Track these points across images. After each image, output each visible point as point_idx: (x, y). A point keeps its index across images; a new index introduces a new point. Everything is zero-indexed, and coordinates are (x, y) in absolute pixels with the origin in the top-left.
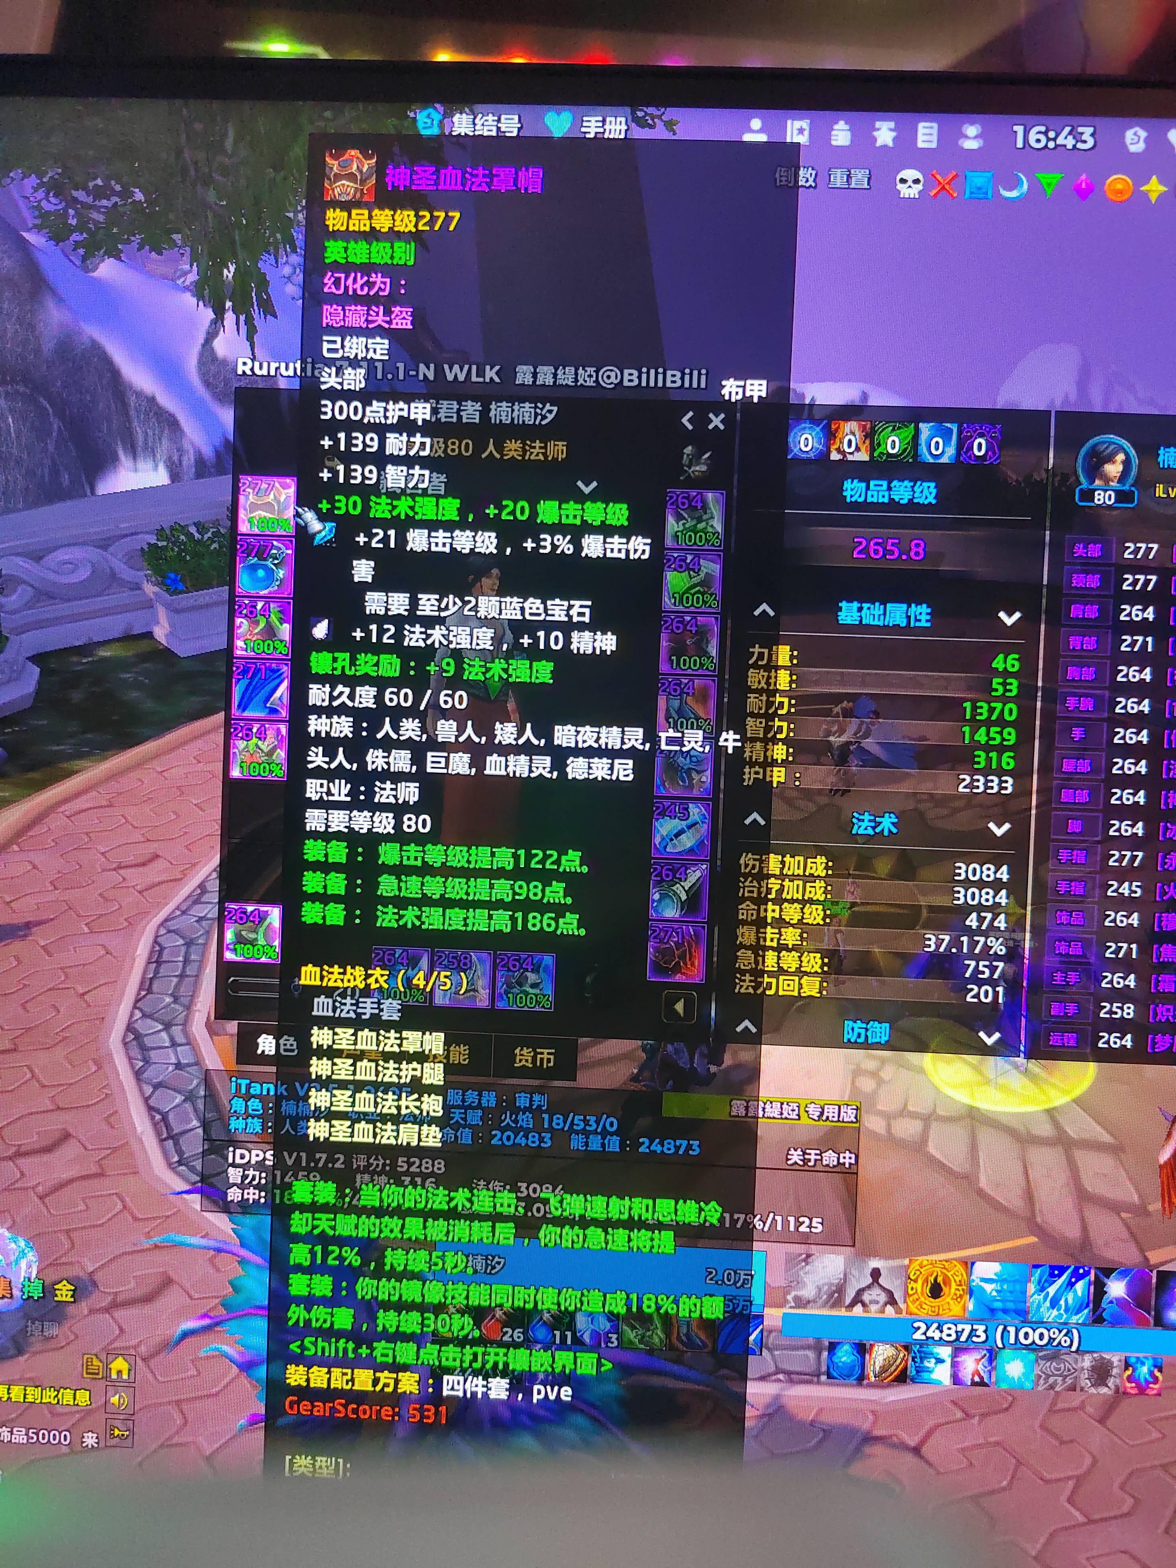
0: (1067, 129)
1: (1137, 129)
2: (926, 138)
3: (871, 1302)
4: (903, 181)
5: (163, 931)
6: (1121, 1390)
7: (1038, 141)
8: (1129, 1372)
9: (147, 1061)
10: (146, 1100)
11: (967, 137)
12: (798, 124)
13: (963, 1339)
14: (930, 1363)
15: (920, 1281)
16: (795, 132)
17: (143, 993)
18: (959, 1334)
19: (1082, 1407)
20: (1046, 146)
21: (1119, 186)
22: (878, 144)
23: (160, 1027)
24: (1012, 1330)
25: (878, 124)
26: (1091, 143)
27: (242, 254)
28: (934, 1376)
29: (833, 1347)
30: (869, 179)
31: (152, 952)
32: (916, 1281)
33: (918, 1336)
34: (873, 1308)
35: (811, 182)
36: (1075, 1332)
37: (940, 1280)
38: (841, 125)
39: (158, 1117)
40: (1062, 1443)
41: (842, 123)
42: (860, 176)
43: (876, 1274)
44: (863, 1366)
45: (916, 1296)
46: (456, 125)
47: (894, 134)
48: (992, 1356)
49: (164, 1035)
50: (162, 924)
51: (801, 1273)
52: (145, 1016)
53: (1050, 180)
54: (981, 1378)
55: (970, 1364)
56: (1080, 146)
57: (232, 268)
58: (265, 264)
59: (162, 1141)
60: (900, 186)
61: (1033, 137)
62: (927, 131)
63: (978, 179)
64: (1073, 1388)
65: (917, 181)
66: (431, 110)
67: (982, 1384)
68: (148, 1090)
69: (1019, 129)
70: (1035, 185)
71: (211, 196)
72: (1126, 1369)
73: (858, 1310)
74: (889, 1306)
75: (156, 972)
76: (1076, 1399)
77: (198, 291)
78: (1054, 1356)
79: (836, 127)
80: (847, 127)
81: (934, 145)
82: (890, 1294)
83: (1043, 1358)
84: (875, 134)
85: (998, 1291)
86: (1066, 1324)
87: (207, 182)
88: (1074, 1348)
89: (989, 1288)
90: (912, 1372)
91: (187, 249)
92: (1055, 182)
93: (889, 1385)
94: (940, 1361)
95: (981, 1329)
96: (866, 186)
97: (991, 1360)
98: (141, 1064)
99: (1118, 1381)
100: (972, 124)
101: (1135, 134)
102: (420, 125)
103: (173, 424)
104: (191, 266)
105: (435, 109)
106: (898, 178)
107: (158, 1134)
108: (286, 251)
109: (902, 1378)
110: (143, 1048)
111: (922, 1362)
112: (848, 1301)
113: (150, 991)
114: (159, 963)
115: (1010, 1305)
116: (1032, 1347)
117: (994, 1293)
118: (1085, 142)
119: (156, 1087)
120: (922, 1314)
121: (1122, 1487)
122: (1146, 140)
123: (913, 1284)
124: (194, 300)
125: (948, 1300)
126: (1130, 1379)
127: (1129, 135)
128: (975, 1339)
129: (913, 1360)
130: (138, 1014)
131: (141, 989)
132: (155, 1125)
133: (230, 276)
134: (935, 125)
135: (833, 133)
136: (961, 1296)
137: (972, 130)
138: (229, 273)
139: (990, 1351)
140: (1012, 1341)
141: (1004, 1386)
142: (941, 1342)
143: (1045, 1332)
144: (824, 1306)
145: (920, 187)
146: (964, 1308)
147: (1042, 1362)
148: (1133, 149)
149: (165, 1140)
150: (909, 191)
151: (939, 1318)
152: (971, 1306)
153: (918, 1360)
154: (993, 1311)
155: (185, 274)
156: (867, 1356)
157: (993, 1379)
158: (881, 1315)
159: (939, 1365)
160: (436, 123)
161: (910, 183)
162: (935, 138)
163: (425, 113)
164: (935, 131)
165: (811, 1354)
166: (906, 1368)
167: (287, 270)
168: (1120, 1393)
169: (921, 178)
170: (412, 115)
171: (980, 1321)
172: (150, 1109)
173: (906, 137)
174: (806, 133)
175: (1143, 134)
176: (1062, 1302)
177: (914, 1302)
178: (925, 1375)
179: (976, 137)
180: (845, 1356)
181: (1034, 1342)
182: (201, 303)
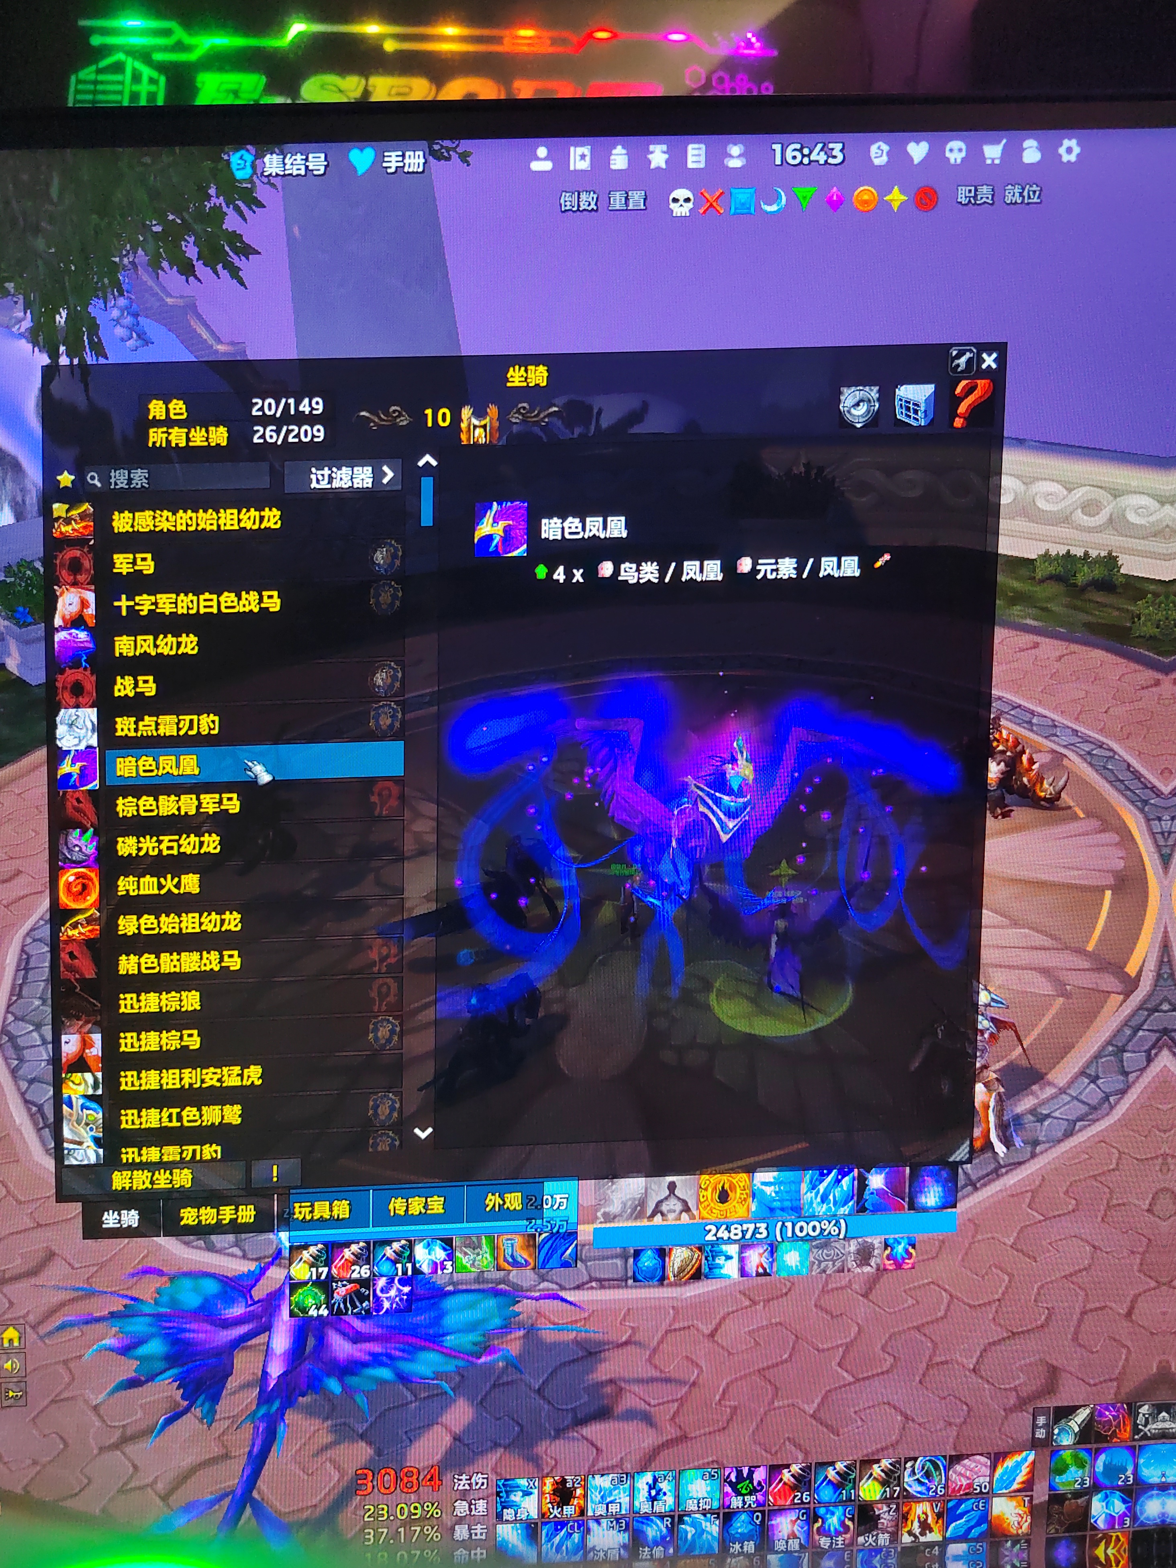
0: (820, 146)
1: (880, 143)
2: (695, 159)
3: (670, 1211)
4: (675, 200)
5: (29, 940)
6: (882, 1267)
7: (794, 157)
8: (888, 1252)
9: (21, 1060)
10: (23, 1094)
11: (731, 156)
12: (580, 150)
13: (748, 1236)
14: (720, 1260)
15: (710, 1190)
16: (578, 158)
17: (15, 998)
18: (744, 1233)
19: (849, 1285)
20: (801, 162)
21: (866, 197)
22: (653, 166)
23: (31, 1028)
24: (789, 1225)
25: (652, 147)
26: (839, 159)
27: (72, 300)
28: (724, 1271)
29: (637, 1254)
30: (645, 200)
31: (20, 960)
32: (706, 1189)
33: (710, 1237)
34: (671, 1216)
35: (593, 206)
36: (842, 1221)
37: (727, 1187)
38: (619, 150)
39: (34, 1109)
40: (832, 1317)
41: (619, 147)
42: (636, 198)
43: (672, 1187)
44: (663, 1267)
45: (706, 1203)
46: (267, 165)
47: (666, 156)
48: (773, 1249)
49: (35, 1034)
50: (28, 934)
51: (609, 1192)
52: (17, 1018)
53: (805, 193)
54: (765, 1269)
55: (755, 1258)
56: (831, 161)
57: (64, 314)
58: (95, 309)
59: (39, 1130)
60: (673, 206)
61: (789, 154)
62: (696, 152)
63: (742, 196)
64: (841, 1270)
65: (687, 200)
66: (243, 152)
67: (766, 1274)
68: (24, 1085)
69: (777, 147)
70: (793, 199)
71: (40, 243)
72: (886, 1249)
73: (658, 1219)
74: (684, 1214)
75: (25, 978)
76: (845, 1279)
77: (33, 335)
78: (826, 1245)
79: (614, 152)
80: (624, 151)
81: (702, 165)
82: (685, 1203)
83: (817, 1247)
84: (650, 156)
85: (776, 1193)
86: (835, 1215)
87: (37, 230)
88: (842, 1236)
89: (769, 1190)
90: (705, 1269)
91: (21, 297)
92: (809, 195)
93: (685, 1283)
94: (729, 1258)
95: (762, 1226)
96: (642, 207)
97: (772, 1253)
98: (16, 1062)
99: (878, 1260)
100: (735, 144)
101: (879, 148)
102: (234, 166)
103: (16, 467)
104: (25, 313)
105: (248, 150)
106: (671, 198)
107: (35, 1124)
108: (113, 294)
109: (697, 1276)
110: (17, 1048)
111: (713, 1260)
113: (20, 996)
114: (27, 969)
115: (787, 1204)
116: (808, 1239)
117: (773, 1195)
118: (835, 157)
119: (31, 1082)
120: (712, 1218)
121: (883, 1349)
122: (888, 154)
123: (705, 1193)
124: (30, 346)
125: (735, 1203)
126: (888, 1258)
127: (874, 149)
128: (758, 1236)
129: (706, 1259)
130: (11, 1018)
131: (12, 995)
132: (32, 1116)
133: (63, 321)
134: (703, 146)
135: (612, 157)
136: (745, 1200)
137: (735, 150)
138: (61, 318)
139: (771, 1245)
140: (790, 1234)
141: (784, 1274)
142: (730, 1241)
143: (817, 1224)
144: (627, 1219)
145: (690, 205)
146: (748, 1209)
147: (815, 1251)
148: (877, 162)
149: (42, 1128)
150: (681, 210)
151: (726, 1220)
152: (753, 1208)
153: (710, 1258)
154: (772, 1210)
155: (20, 321)
156: (667, 1259)
157: (775, 1269)
158: (678, 1222)
159: (729, 1261)
160: (248, 164)
161: (681, 202)
162: (703, 158)
163: (238, 155)
164: (703, 152)
165: (619, 1262)
166: (700, 1265)
167: (115, 313)
168: (881, 1270)
169: (692, 197)
170: (226, 157)
171: (762, 1220)
172: (26, 1102)
173: (677, 159)
174: (588, 158)
175: (886, 148)
176: (831, 1197)
177: (705, 1208)
178: (716, 1271)
179: (740, 156)
180: (648, 1260)
181: (808, 1234)
182: (36, 349)
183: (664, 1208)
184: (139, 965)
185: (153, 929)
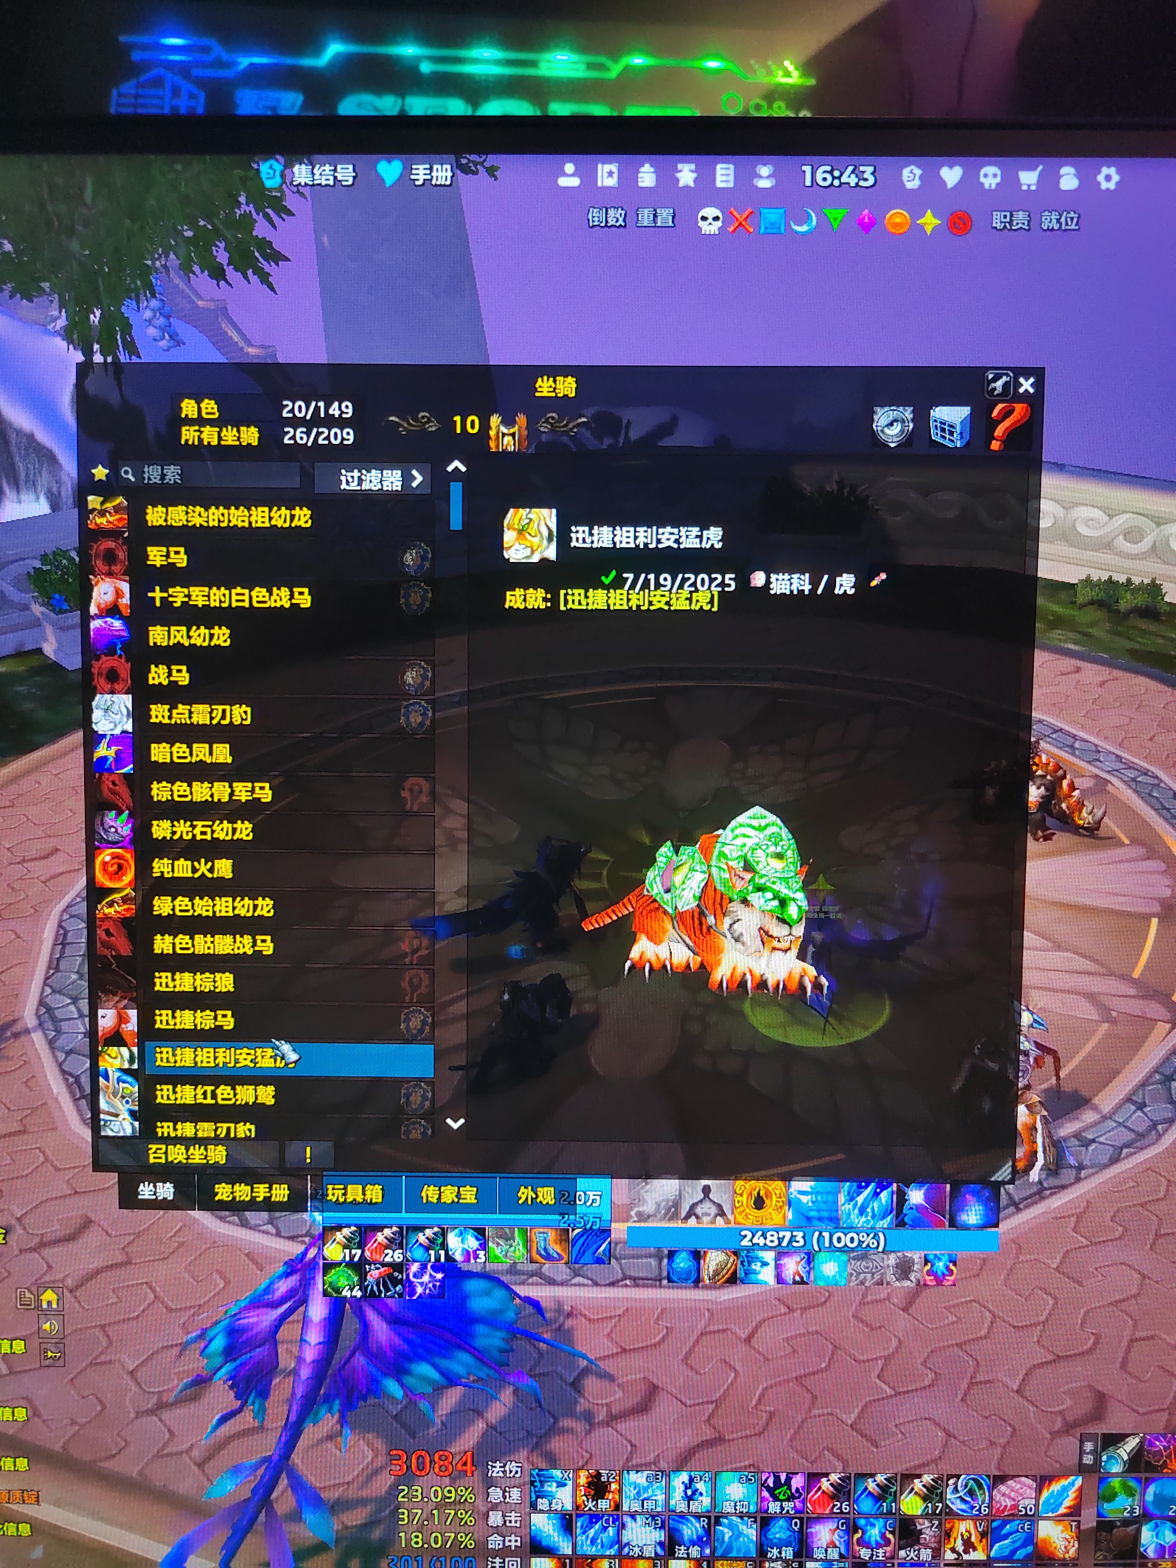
0: (850, 169)
1: (912, 167)
2: (724, 178)
3: (703, 1214)
4: (704, 218)
5: (66, 916)
6: (922, 1282)
7: (825, 179)
8: (928, 1267)
9: (58, 1031)
10: (60, 1065)
11: (761, 177)
12: (608, 167)
13: (784, 1244)
14: (756, 1266)
15: (745, 1196)
16: (606, 175)
17: (52, 972)
18: (780, 1240)
19: (888, 1298)
20: (832, 184)
21: (898, 220)
22: (681, 184)
23: (69, 1001)
24: (826, 1235)
25: (680, 166)
26: (871, 182)
27: (106, 301)
28: (760, 1277)
29: (671, 1255)
30: (673, 217)
31: (57, 935)
32: (741, 1195)
33: (745, 1243)
34: (706, 1219)
35: (621, 222)
36: (881, 1235)
37: (762, 1193)
38: (647, 167)
39: (71, 1080)
40: (872, 1329)
41: (647, 166)
42: (664, 215)
43: (706, 1190)
44: (698, 1270)
45: (742, 1208)
46: (296, 175)
47: (695, 175)
48: (810, 1258)
49: (72, 1008)
50: (64, 910)
51: (644, 1195)
52: (54, 991)
53: (836, 215)
54: (802, 1278)
55: (792, 1266)
56: (862, 183)
57: (98, 313)
58: (128, 309)
59: (76, 1100)
60: (701, 223)
61: (819, 176)
62: (724, 172)
63: (772, 216)
64: (880, 1283)
65: (716, 219)
66: (272, 162)
67: (802, 1282)
68: (61, 1056)
69: (808, 169)
70: (823, 219)
71: (75, 245)
72: (926, 1264)
73: (692, 1222)
74: (719, 1218)
75: (62, 952)
76: (883, 1294)
77: (67, 334)
78: (864, 1257)
79: (642, 169)
80: (652, 170)
81: (731, 185)
82: (719, 1206)
83: (854, 1259)
84: (678, 175)
85: (813, 1202)
86: (873, 1228)
87: (70, 232)
88: (880, 1249)
89: (805, 1199)
90: (741, 1274)
91: (56, 296)
92: (840, 217)
93: (719, 1288)
94: (765, 1264)
95: (799, 1235)
96: (671, 224)
97: (809, 1262)
98: (54, 1033)
99: (919, 1275)
100: (765, 165)
101: (911, 172)
102: (263, 175)
103: (51, 459)
104: (60, 312)
105: (277, 160)
106: (700, 216)
107: (73, 1095)
108: (146, 296)
109: (733, 1280)
110: (55, 1020)
111: (749, 1265)
112: (683, 1215)
113: (57, 969)
114: (64, 944)
115: (825, 1214)
116: (844, 1250)
117: (810, 1204)
118: (866, 180)
119: (68, 1053)
120: (748, 1223)
121: (924, 1364)
122: (920, 178)
123: (740, 1199)
124: (65, 344)
125: (770, 1210)
126: (929, 1274)
127: (906, 172)
128: (794, 1244)
129: (742, 1263)
130: (48, 990)
131: (49, 968)
132: (69, 1086)
133: (97, 321)
134: (732, 166)
135: (640, 175)
136: (781, 1207)
137: (765, 171)
138: (95, 318)
139: (808, 1254)
140: (827, 1245)
141: (821, 1283)
142: (765, 1247)
143: (856, 1236)
144: (662, 1220)
145: (719, 224)
146: (784, 1217)
147: (853, 1262)
148: (909, 185)
149: (79, 1099)
150: (710, 228)
151: (763, 1227)
152: (790, 1216)
153: (746, 1264)
154: (809, 1219)
155: (55, 319)
156: (702, 1262)
157: (812, 1278)
158: (713, 1226)
159: (765, 1268)
160: (278, 174)
161: (710, 220)
162: (732, 178)
163: (268, 164)
164: (731, 172)
165: (653, 1262)
166: (735, 1271)
167: (148, 314)
168: (921, 1286)
169: (720, 215)
170: (255, 166)
171: (799, 1228)
172: (64, 1072)
173: (706, 177)
174: (615, 175)
175: (918, 172)
176: (869, 1210)
177: (741, 1213)
178: (752, 1277)
179: (769, 177)
180: (683, 1262)
181: (846, 1245)
182: (71, 347)
183: (699, 1210)
184: (174, 944)
185: (188, 911)
